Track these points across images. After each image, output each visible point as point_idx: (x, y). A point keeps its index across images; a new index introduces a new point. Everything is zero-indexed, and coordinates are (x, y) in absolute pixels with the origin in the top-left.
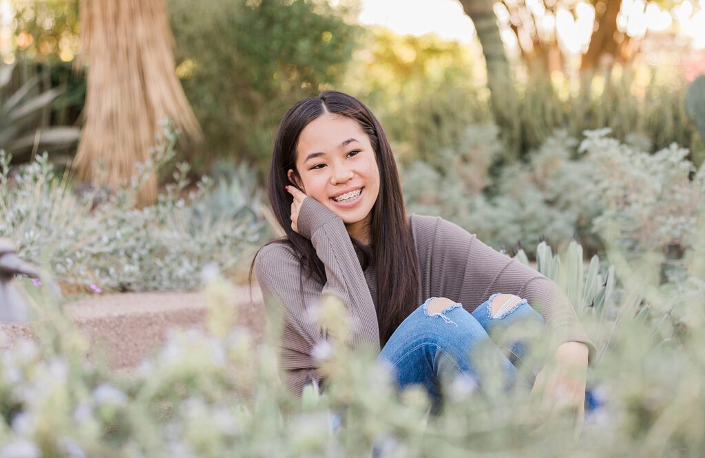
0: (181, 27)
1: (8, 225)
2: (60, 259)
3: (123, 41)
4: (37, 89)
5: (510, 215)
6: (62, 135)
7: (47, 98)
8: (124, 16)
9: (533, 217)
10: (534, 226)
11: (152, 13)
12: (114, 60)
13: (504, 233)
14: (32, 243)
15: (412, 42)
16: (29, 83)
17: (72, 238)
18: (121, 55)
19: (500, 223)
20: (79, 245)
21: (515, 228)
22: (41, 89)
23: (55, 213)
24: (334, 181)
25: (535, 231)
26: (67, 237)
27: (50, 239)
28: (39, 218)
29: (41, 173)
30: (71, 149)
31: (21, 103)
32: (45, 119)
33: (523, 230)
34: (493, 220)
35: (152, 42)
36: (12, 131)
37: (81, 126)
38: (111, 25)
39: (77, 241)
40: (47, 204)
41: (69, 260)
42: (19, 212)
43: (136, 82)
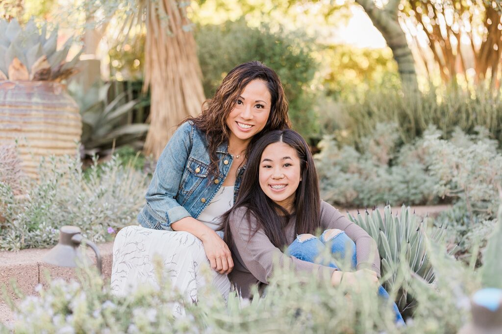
0: (209, 60)
1: (95, 197)
2: (124, 216)
3: (171, 75)
4: (124, 100)
5: (400, 178)
6: (138, 128)
7: (130, 105)
8: (171, 60)
9: (413, 179)
10: (415, 185)
11: (188, 58)
12: (166, 86)
13: (396, 189)
14: (107, 209)
15: (367, 55)
16: (119, 97)
17: (131, 203)
18: (170, 83)
19: (393, 184)
20: (136, 207)
21: (403, 186)
22: (127, 100)
23: (123, 188)
24: (273, 177)
25: (416, 188)
26: (129, 202)
27: (119, 204)
28: (114, 192)
29: (115, 165)
30: (143, 137)
31: (114, 109)
32: (130, 118)
33: (408, 187)
34: (389, 182)
35: (188, 75)
36: (109, 127)
37: (149, 123)
38: (163, 66)
39: (135, 204)
40: (119, 183)
41: (129, 217)
42: (101, 190)
43: (179, 99)
